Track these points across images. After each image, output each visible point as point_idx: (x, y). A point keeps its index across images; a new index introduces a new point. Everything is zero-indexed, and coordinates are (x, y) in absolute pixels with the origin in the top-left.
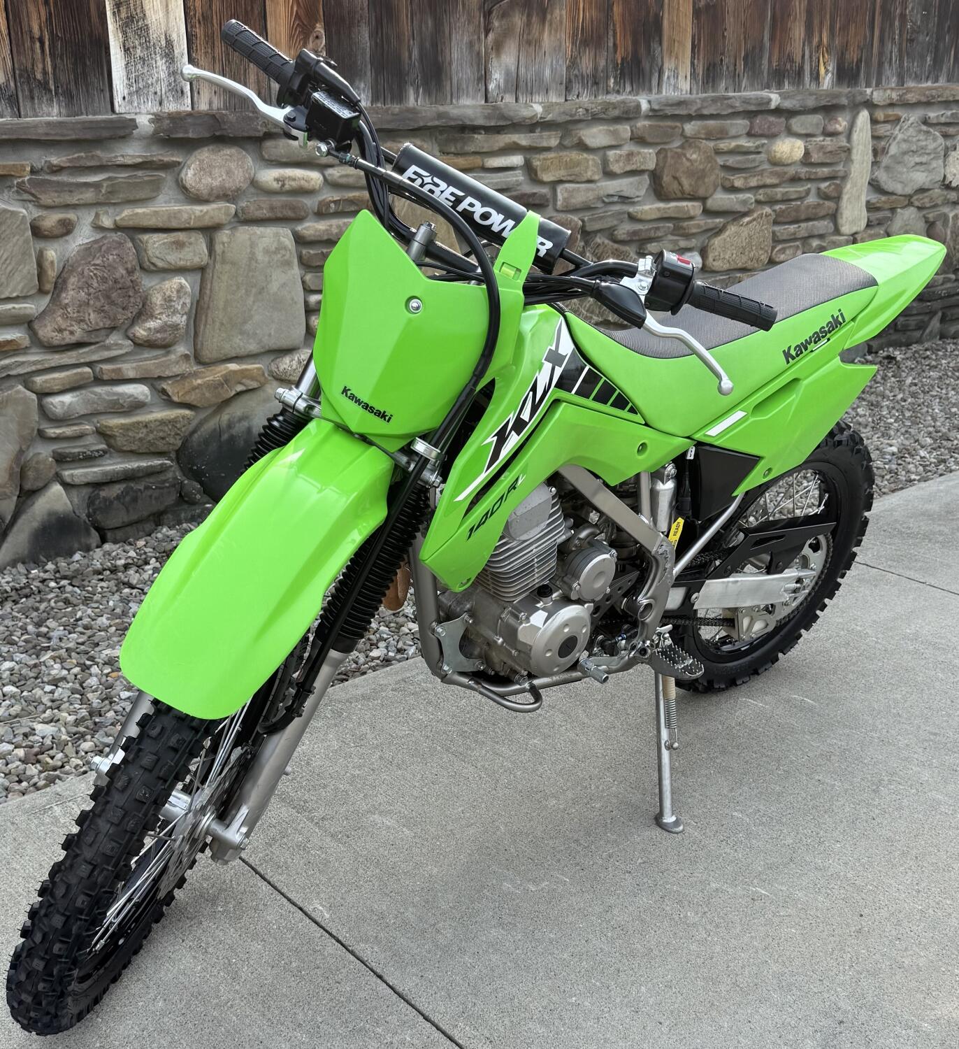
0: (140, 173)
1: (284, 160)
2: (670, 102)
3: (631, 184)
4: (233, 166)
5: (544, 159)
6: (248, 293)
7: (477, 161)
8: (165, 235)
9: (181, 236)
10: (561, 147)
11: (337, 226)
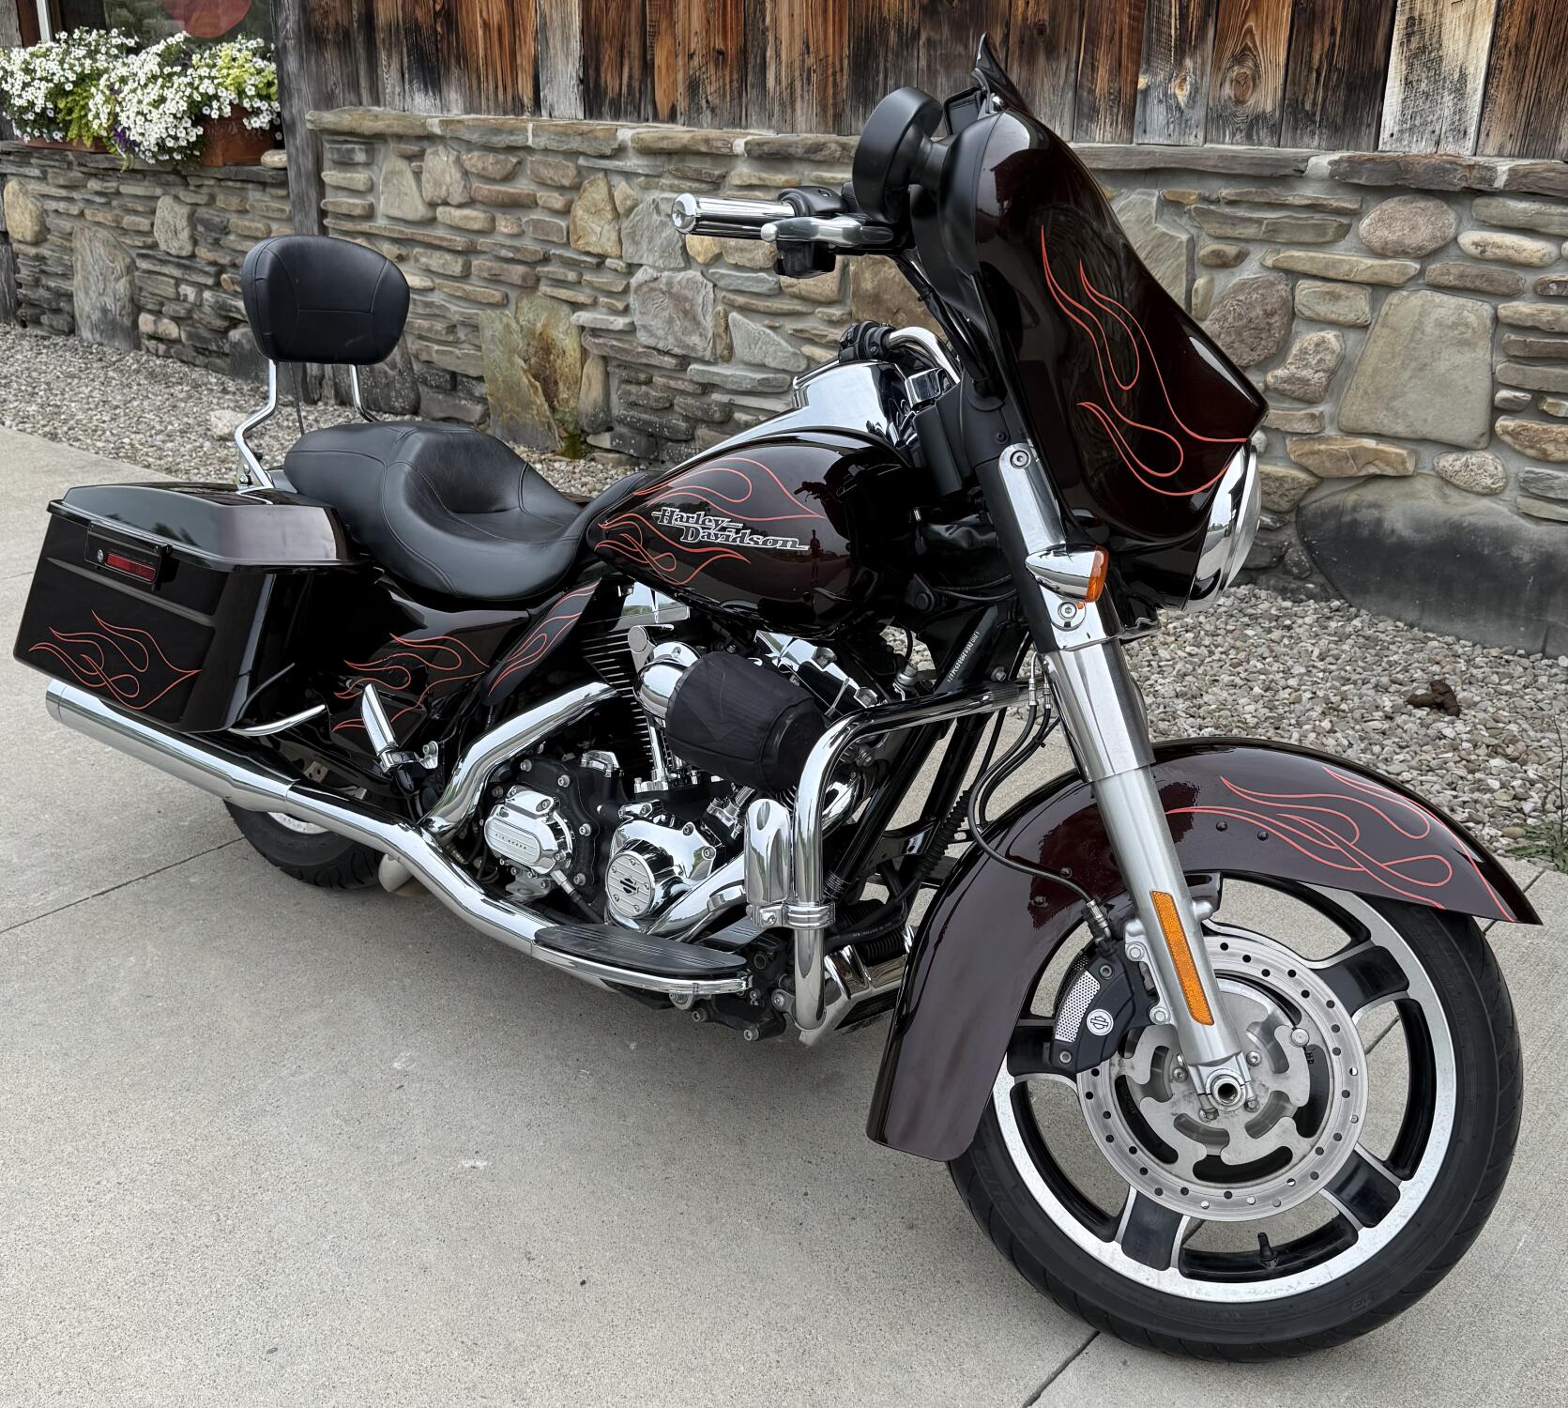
0: (1311, 216)
1: (1495, 222)
4: (1422, 221)
6: (1405, 365)
8: (1321, 284)
9: (1338, 288)
11: (1554, 313)
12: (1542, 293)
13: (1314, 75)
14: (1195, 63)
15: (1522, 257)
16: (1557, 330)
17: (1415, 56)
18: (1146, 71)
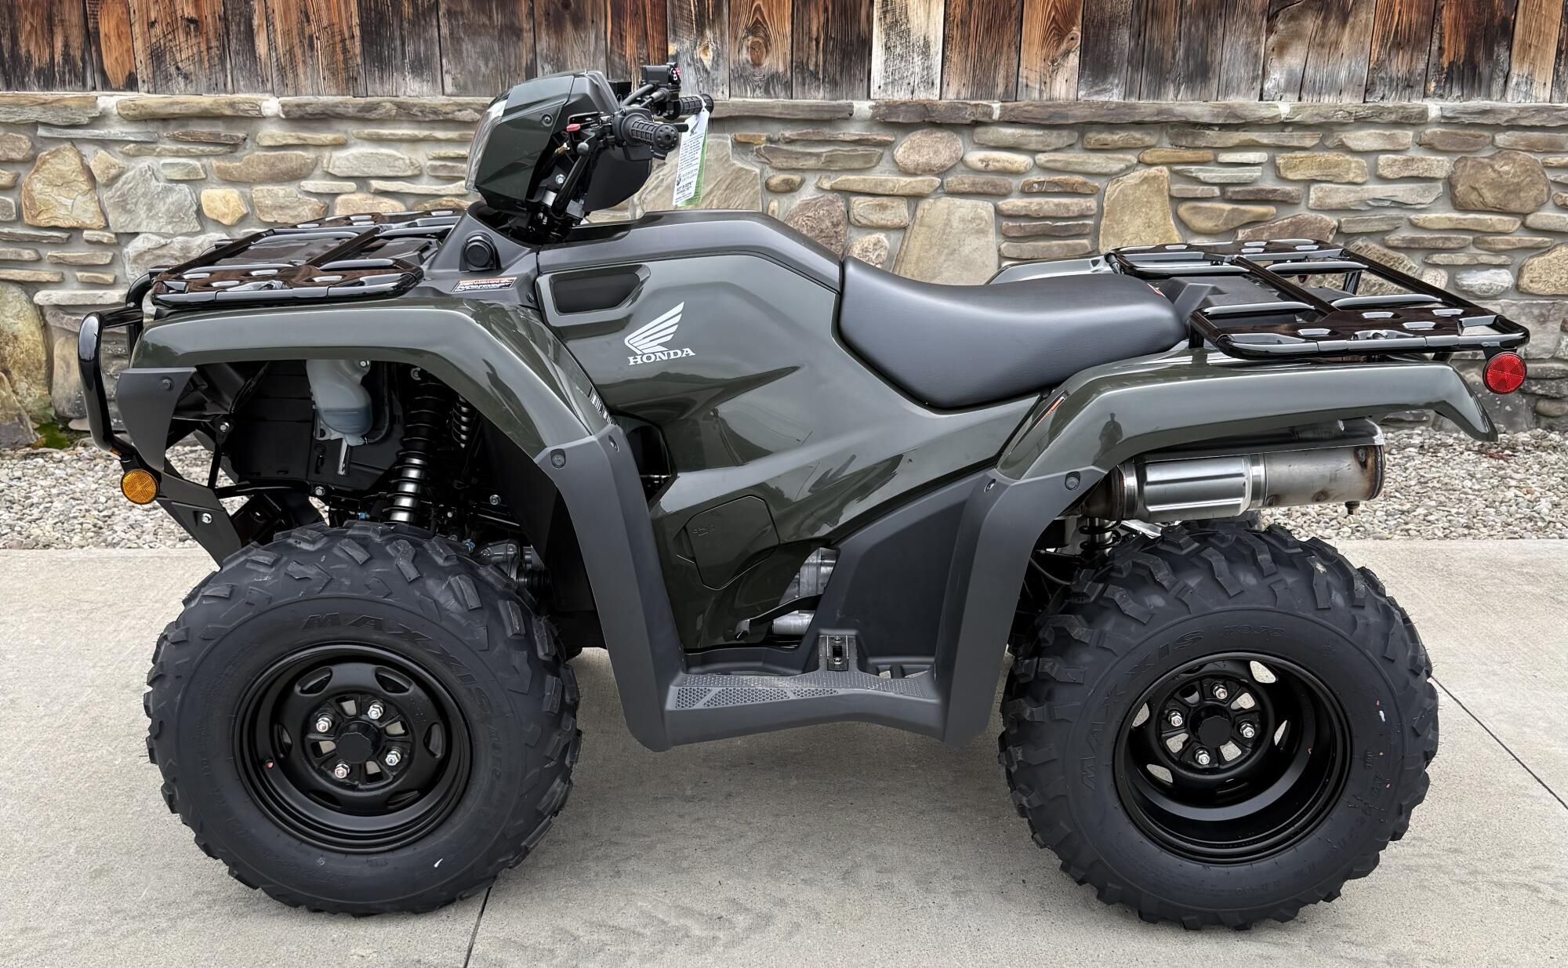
0: (859, 148)
1: (992, 144)
2: (1469, 110)
3: (1412, 190)
4: (941, 147)
5: (1291, 158)
6: (940, 253)
7: (1208, 155)
8: (871, 199)
9: (885, 200)
10: (1322, 147)
11: (1038, 204)
12: (1027, 192)
13: (814, 42)
14: (715, 34)
15: (1015, 167)
16: (1041, 215)
17: (890, 28)
18: (674, 41)
